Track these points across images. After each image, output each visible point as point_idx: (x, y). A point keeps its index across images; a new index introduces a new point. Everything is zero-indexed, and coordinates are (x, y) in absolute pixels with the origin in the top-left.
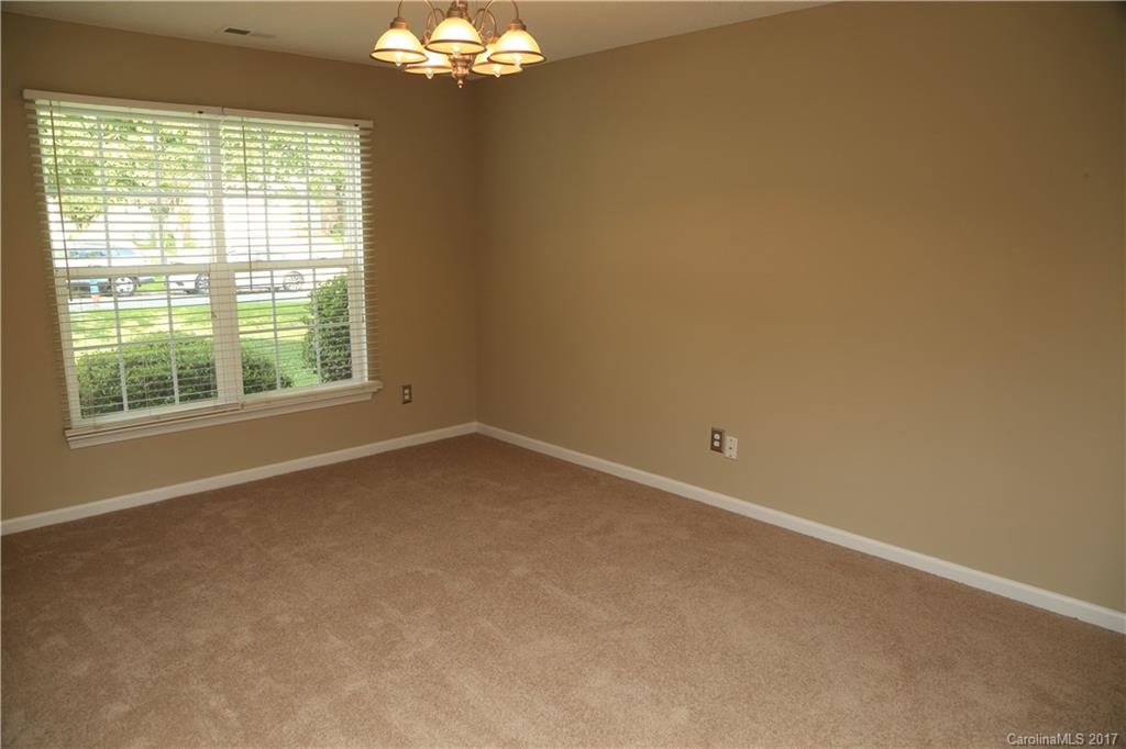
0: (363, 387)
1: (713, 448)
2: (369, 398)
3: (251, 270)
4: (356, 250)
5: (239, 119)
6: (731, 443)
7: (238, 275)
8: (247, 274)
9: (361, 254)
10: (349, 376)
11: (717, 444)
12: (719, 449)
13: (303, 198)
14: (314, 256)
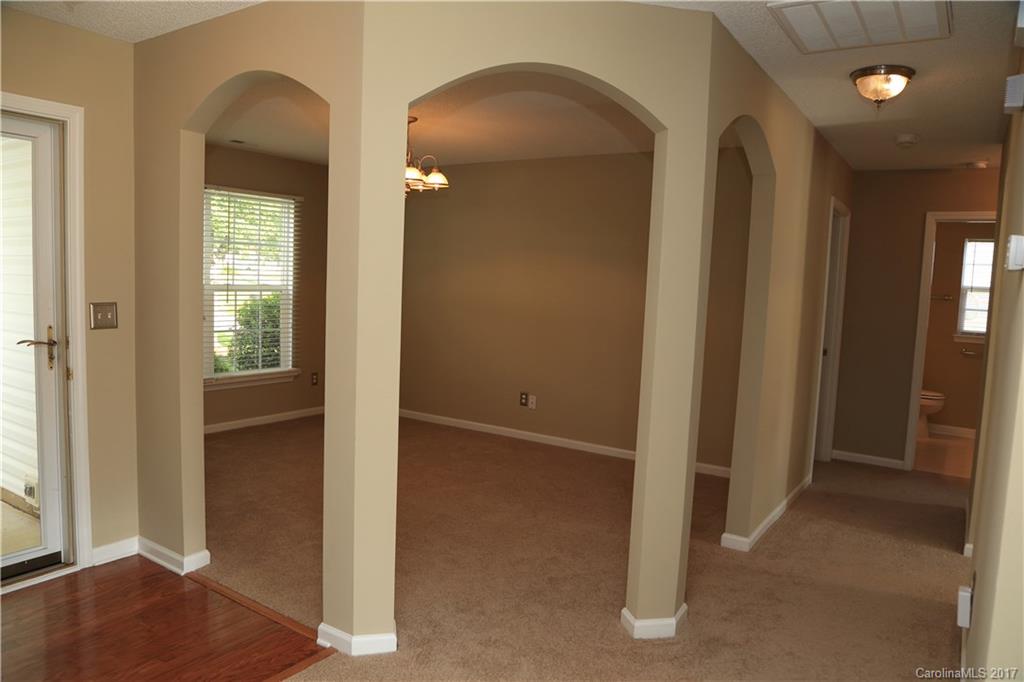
0: (289, 372)
1: (522, 404)
2: (291, 380)
3: (228, 290)
4: (287, 280)
5: (226, 193)
6: (532, 399)
7: (216, 293)
8: (225, 293)
9: (291, 283)
10: (278, 365)
11: (524, 401)
12: (526, 404)
13: (256, 244)
14: (261, 283)
